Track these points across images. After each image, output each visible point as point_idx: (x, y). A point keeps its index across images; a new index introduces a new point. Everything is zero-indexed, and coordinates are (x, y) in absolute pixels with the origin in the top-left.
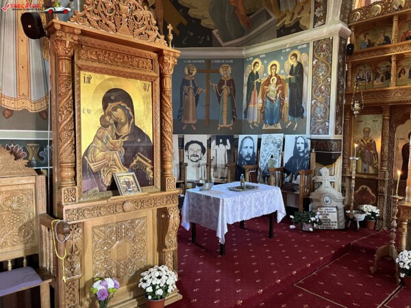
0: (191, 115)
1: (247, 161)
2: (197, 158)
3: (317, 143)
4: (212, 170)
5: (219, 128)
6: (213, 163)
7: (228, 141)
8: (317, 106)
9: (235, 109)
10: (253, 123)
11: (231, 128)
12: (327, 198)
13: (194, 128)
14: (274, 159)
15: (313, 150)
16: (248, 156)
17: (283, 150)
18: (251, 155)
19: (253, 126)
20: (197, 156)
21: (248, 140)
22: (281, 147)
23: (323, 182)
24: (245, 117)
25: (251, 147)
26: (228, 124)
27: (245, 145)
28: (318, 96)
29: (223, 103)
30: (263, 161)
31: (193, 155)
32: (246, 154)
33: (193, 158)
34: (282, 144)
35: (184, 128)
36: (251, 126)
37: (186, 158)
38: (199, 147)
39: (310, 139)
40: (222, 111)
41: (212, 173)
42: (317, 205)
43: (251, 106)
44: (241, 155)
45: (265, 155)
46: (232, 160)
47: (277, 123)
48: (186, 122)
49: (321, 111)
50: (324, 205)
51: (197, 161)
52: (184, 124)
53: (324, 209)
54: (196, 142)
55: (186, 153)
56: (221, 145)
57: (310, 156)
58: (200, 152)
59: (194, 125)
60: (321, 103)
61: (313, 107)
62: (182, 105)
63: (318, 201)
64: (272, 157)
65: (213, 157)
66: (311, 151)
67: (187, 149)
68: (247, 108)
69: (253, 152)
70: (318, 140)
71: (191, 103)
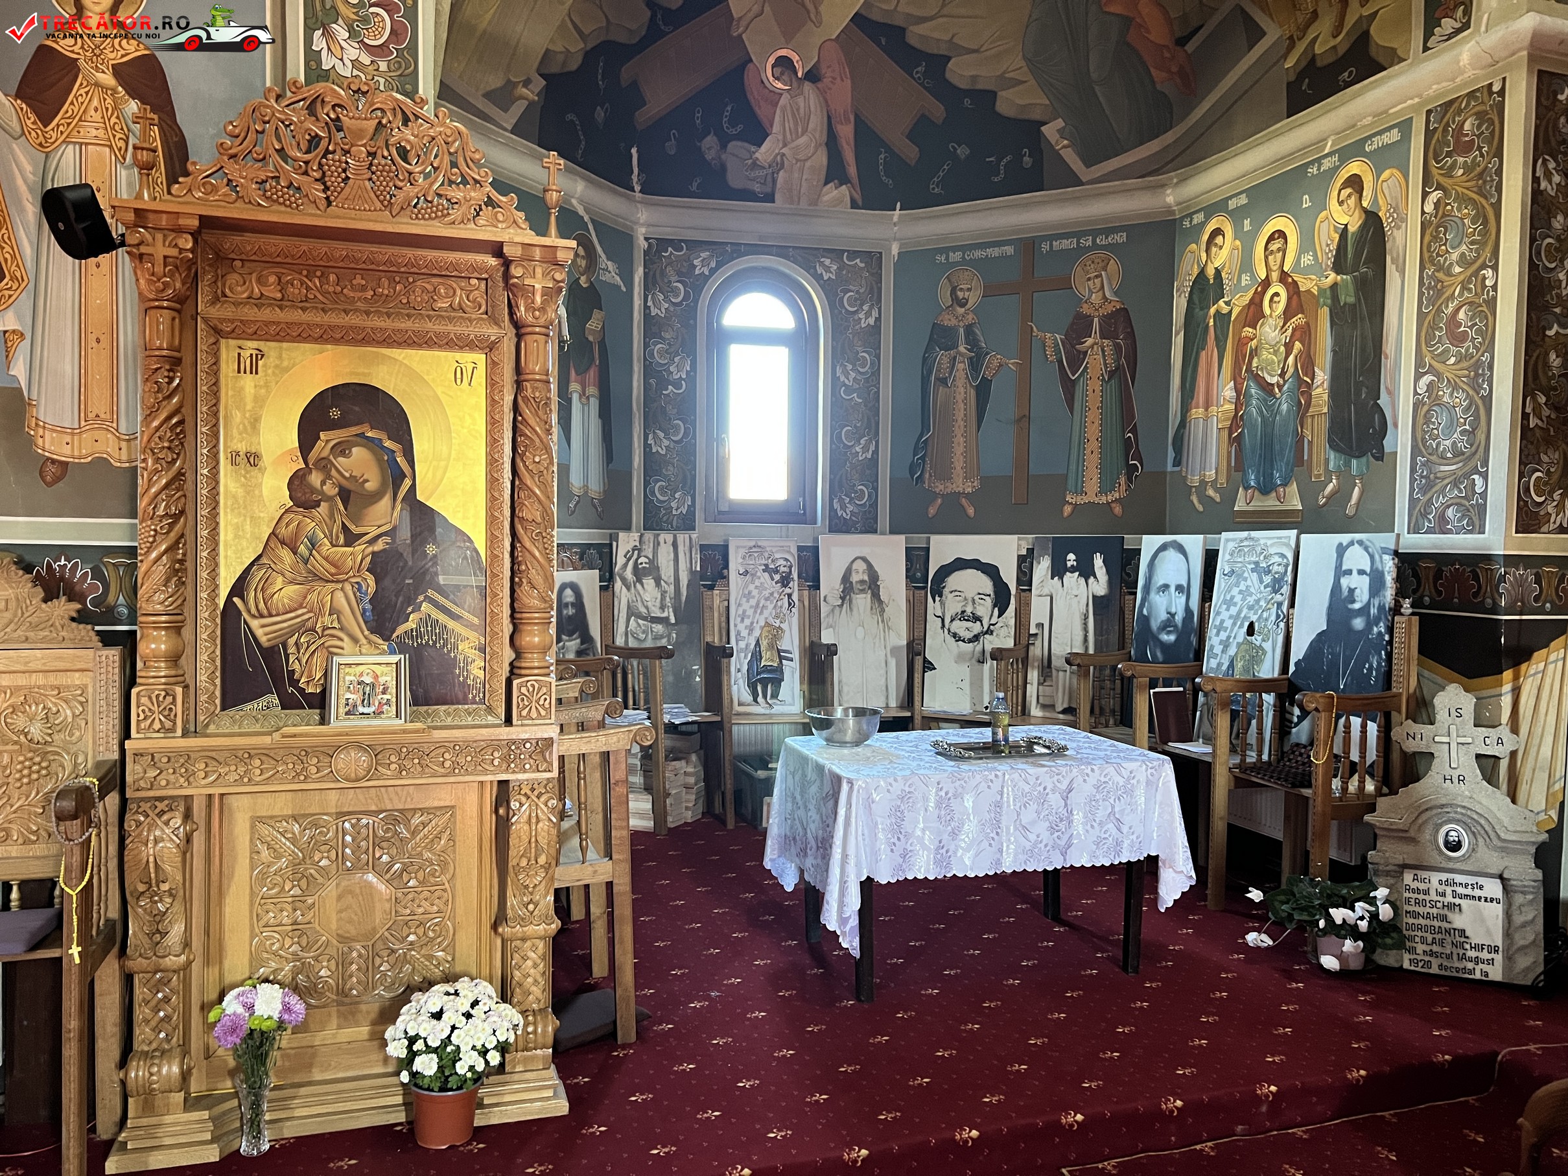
0: (959, 463)
1: (1164, 647)
2: (976, 628)
3: (1438, 574)
4: (1033, 675)
5: (1067, 509)
6: (1036, 651)
7: (1098, 561)
8: (1437, 402)
9: (1134, 431)
10: (1203, 483)
11: (1118, 510)
12: (1456, 831)
13: (971, 511)
14: (1257, 639)
15: (1407, 603)
16: (1168, 625)
17: (1292, 605)
18: (1179, 618)
19: (1205, 499)
20: (977, 619)
21: (1172, 555)
22: (1286, 590)
23: (1440, 752)
24: (1177, 462)
25: (1179, 588)
26: (1102, 491)
27: (1159, 580)
28: (1442, 358)
29: (1085, 409)
30: (1218, 649)
31: (962, 616)
32: (1163, 616)
33: (959, 627)
34: (1289, 578)
35: (932, 511)
36: (1194, 499)
37: (933, 624)
38: (985, 584)
39: (1396, 553)
40: (1083, 441)
41: (1032, 690)
42: (1399, 859)
43: (1197, 413)
44: (1145, 620)
45: (1228, 623)
46: (1114, 638)
47: (1285, 484)
48: (939, 487)
49: (1452, 424)
50: (1435, 859)
51: (976, 638)
52: (936, 495)
53: (1435, 878)
54: (976, 564)
55: (933, 607)
56: (1071, 578)
57: (1390, 630)
58: (989, 601)
59: (967, 496)
60: (1455, 387)
61: (1423, 409)
62: (925, 427)
63: (1404, 836)
64: (1251, 631)
65: (1040, 626)
66: (1396, 610)
67: (938, 591)
68: (1183, 424)
69: (1188, 610)
70: (1442, 560)
71: (960, 415)
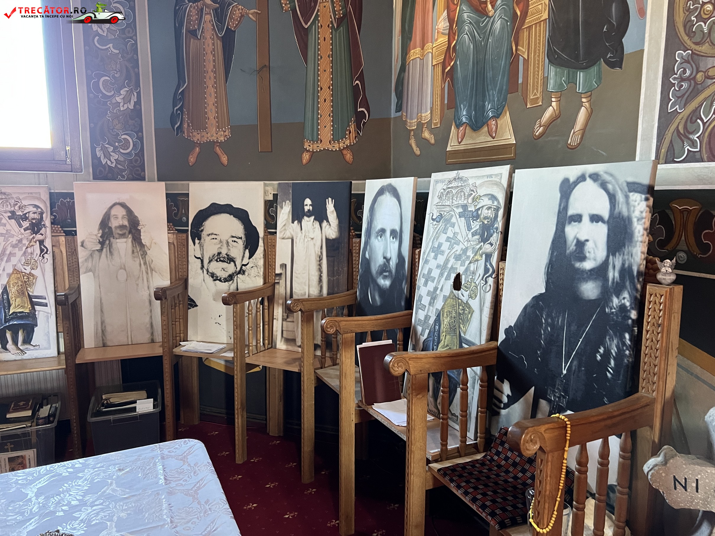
0: (211, 112)
2: (231, 268)
3: (705, 221)
4: (279, 312)
5: (306, 157)
6: (281, 290)
7: (330, 206)
9: (361, 78)
11: (349, 156)
13: (224, 159)
15: (666, 266)
18: (393, 264)
19: (422, 143)
20: (230, 260)
25: (393, 233)
30: (426, 301)
35: (192, 159)
37: (194, 265)
39: (650, 190)
40: (316, 89)
41: (277, 325)
43: (415, 53)
44: (367, 263)
45: (436, 273)
48: (197, 137)
51: (230, 278)
52: (194, 144)
54: (228, 209)
55: (194, 249)
56: (308, 222)
57: (639, 303)
59: (221, 145)
64: (457, 284)
65: (283, 266)
66: (650, 275)
67: (197, 235)
68: (403, 68)
69: (400, 256)
71: (209, 66)
